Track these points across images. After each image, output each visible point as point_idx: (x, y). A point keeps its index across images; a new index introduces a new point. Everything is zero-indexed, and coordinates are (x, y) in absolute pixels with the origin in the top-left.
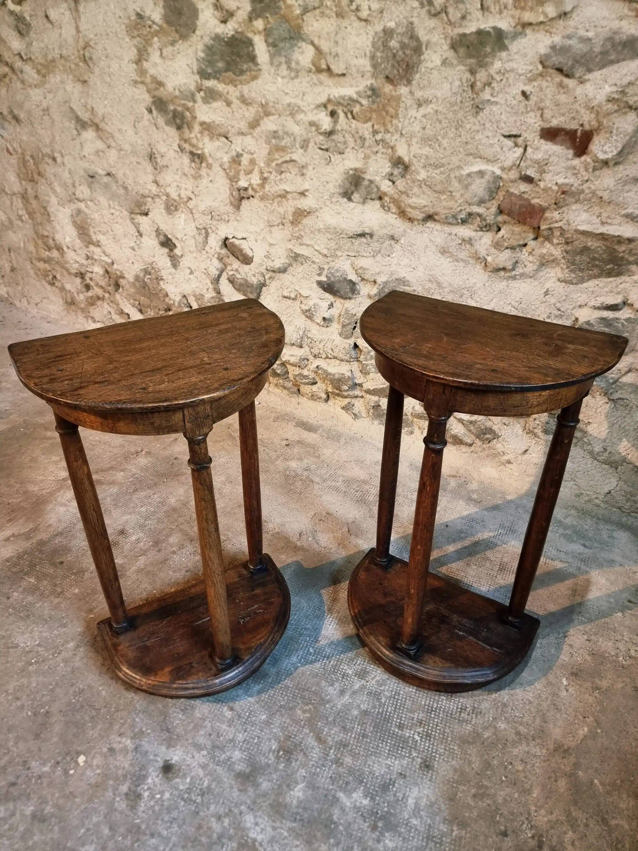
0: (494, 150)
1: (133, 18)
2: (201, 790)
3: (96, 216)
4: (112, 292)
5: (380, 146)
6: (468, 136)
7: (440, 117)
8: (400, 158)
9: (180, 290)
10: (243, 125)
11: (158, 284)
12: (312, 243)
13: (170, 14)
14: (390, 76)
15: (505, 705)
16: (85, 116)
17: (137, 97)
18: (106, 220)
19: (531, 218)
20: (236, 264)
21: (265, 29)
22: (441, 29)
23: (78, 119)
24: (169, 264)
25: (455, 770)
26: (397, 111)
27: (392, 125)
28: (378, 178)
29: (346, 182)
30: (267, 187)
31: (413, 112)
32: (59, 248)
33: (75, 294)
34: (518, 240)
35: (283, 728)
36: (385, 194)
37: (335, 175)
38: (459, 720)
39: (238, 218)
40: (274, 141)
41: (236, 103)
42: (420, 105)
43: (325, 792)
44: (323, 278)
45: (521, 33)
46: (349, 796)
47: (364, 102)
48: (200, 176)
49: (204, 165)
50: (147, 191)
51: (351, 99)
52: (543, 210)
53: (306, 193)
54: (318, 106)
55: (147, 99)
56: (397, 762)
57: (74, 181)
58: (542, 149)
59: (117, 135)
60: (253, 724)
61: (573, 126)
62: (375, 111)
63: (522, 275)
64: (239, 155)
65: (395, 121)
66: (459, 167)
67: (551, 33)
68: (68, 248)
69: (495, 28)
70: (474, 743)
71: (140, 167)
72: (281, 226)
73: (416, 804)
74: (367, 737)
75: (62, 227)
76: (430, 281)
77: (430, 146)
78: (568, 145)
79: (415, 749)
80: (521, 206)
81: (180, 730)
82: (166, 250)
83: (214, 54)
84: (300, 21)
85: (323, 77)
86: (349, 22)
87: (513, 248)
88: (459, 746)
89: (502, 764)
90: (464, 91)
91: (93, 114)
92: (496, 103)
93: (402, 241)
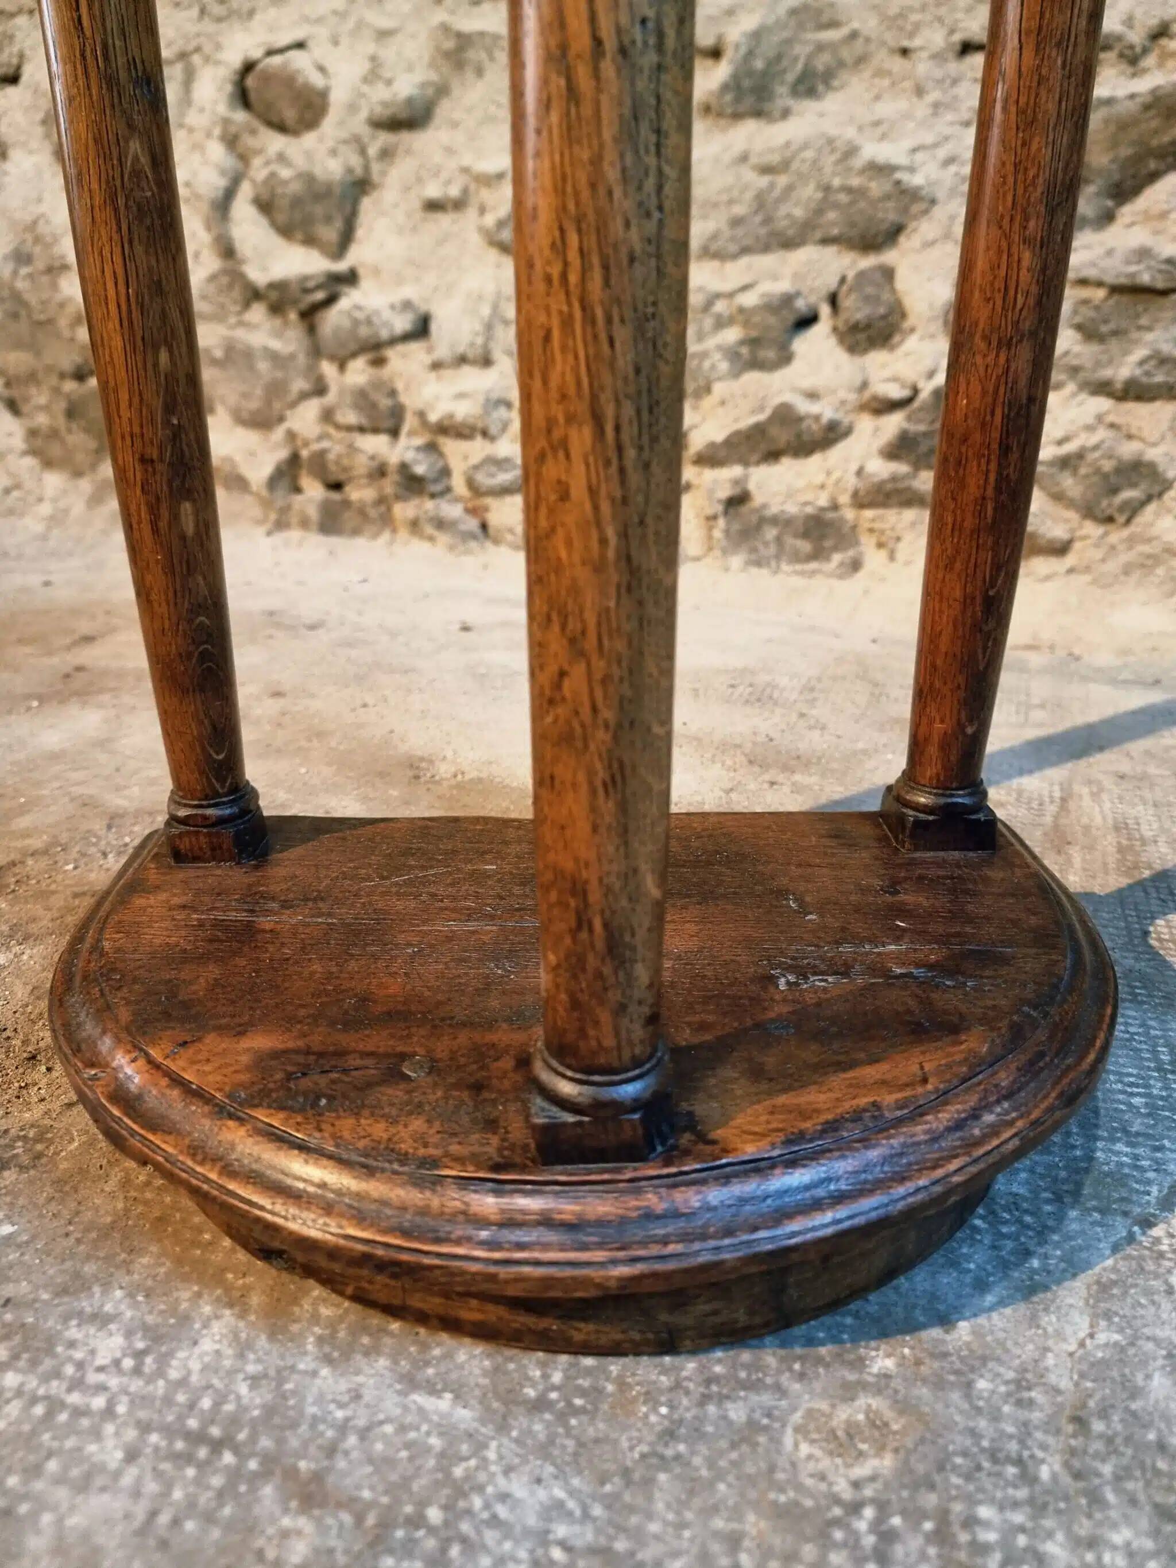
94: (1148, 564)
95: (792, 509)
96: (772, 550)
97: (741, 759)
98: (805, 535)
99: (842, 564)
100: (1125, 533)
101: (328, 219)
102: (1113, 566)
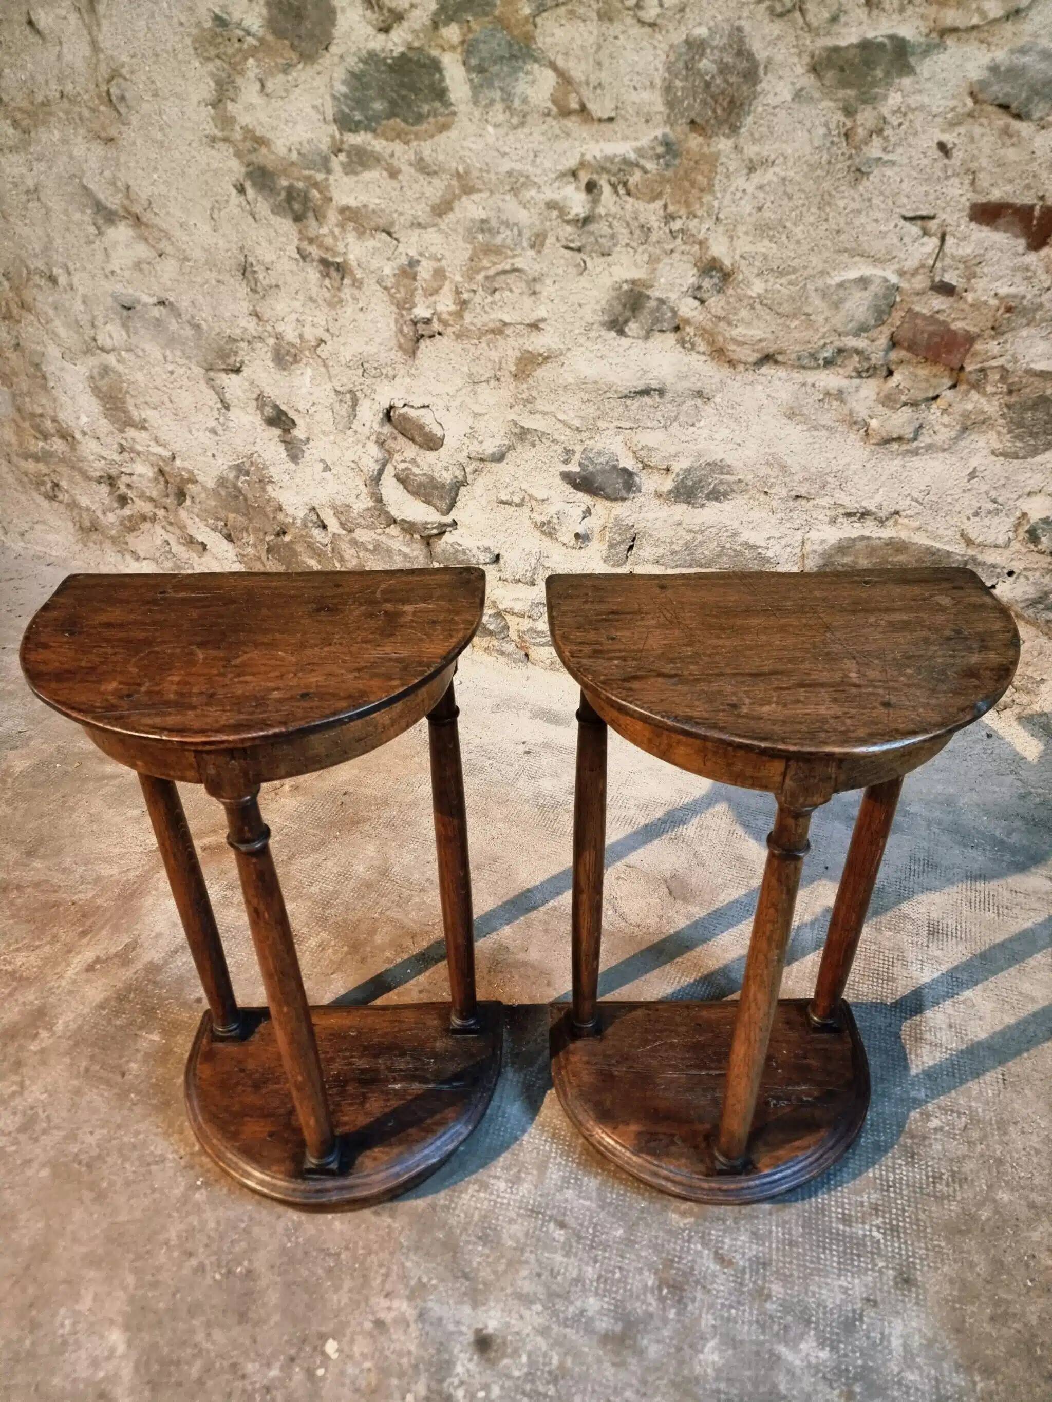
0: (887, 241)
1: (208, 24)
2: (550, 1373)
3: (139, 377)
4: (172, 507)
5: (679, 241)
6: (842, 221)
7: (789, 190)
8: (714, 259)
9: (306, 499)
10: (421, 211)
11: (264, 490)
12: (552, 408)
13: (280, 17)
14: (698, 120)
15: (1000, 1162)
16: (113, 201)
17: (215, 165)
18: (159, 383)
19: (949, 352)
20: (410, 450)
21: (463, 42)
22: (791, 39)
23: (99, 207)
24: (284, 454)
25: (952, 1282)
26: (711, 180)
27: (702, 204)
28: (673, 296)
29: (615, 303)
30: (468, 317)
31: (740, 182)
32: (66, 436)
33: (99, 513)
34: (926, 390)
35: (657, 1248)
36: (687, 322)
37: (595, 293)
38: (936, 1197)
39: (413, 371)
40: (480, 237)
41: (408, 172)
42: (752, 169)
43: (754, 1348)
44: (574, 468)
45: (937, 46)
46: (795, 1348)
47: (650, 166)
48: (341, 301)
49: (347, 281)
50: (238, 331)
51: (625, 161)
52: (970, 339)
53: (541, 325)
54: (563, 175)
55: (236, 168)
56: (857, 1281)
57: (94, 318)
58: (973, 238)
59: (177, 233)
60: (606, 1247)
61: (1027, 199)
62: (668, 181)
63: (929, 448)
64: (413, 263)
65: (707, 198)
66: (823, 273)
67: (989, 44)
68: (84, 434)
69: (892, 37)
70: (969, 1231)
71: (222, 287)
72: (493, 383)
73: (905, 1346)
74: (797, 1244)
75: (72, 398)
76: (767, 463)
77: (771, 239)
78: (1017, 230)
79: (879, 1254)
80: (932, 334)
81: (485, 1274)
82: (277, 432)
83: (365, 87)
84: (530, 27)
85: (572, 123)
86: (622, 27)
87: (914, 404)
88: (947, 1239)
89: (1020, 1259)
90: (832, 143)
91: (128, 196)
92: (893, 163)
93: (718, 400)
101: (442, 498)
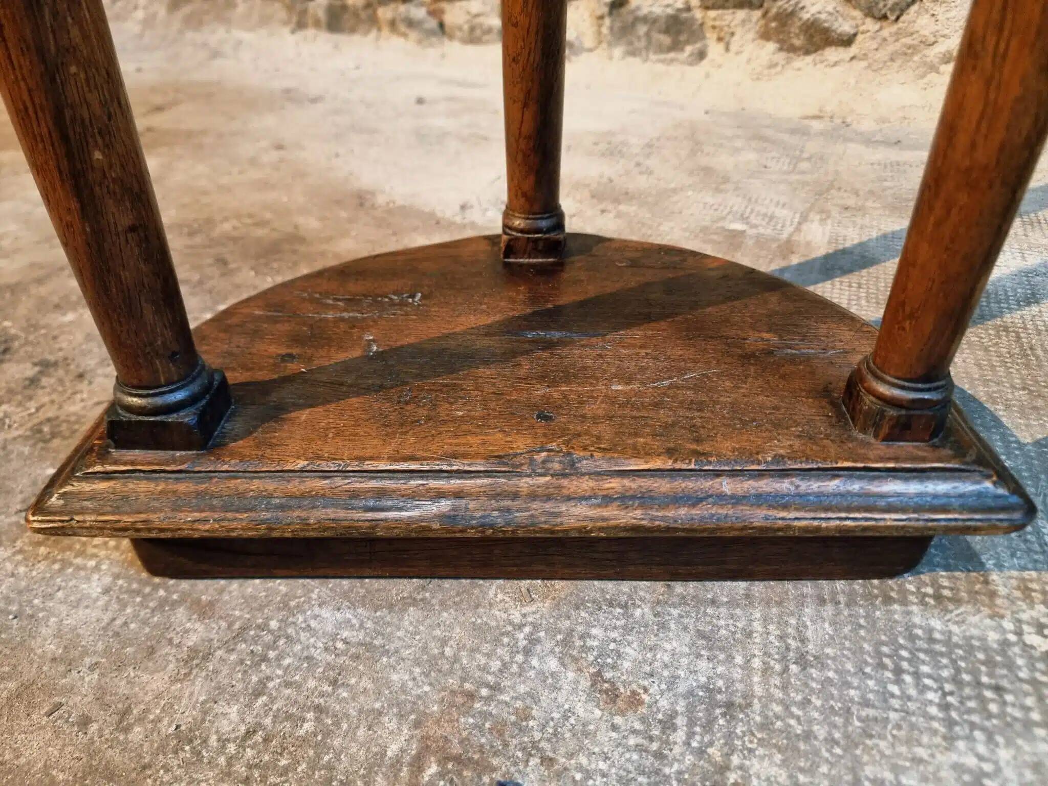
94: (910, 51)
95: (657, 10)
96: (643, 43)
97: (586, 194)
98: (667, 31)
99: (691, 55)
100: (894, 28)
102: (883, 55)
